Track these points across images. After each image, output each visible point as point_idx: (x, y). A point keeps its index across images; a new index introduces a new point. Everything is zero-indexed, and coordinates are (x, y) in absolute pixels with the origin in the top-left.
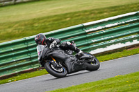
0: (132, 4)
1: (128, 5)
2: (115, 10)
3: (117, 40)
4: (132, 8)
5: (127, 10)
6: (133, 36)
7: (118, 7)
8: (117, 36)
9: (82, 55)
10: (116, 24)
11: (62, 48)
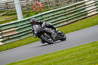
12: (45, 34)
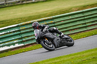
0: (15, 19)
1: (12, 20)
2: (2, 24)
3: (4, 44)
4: (15, 22)
5: (11, 23)
6: (15, 42)
7: (5, 21)
8: (4, 41)
9: (63, 36)
10: (3, 33)
11: (50, 31)
12: (46, 40)
